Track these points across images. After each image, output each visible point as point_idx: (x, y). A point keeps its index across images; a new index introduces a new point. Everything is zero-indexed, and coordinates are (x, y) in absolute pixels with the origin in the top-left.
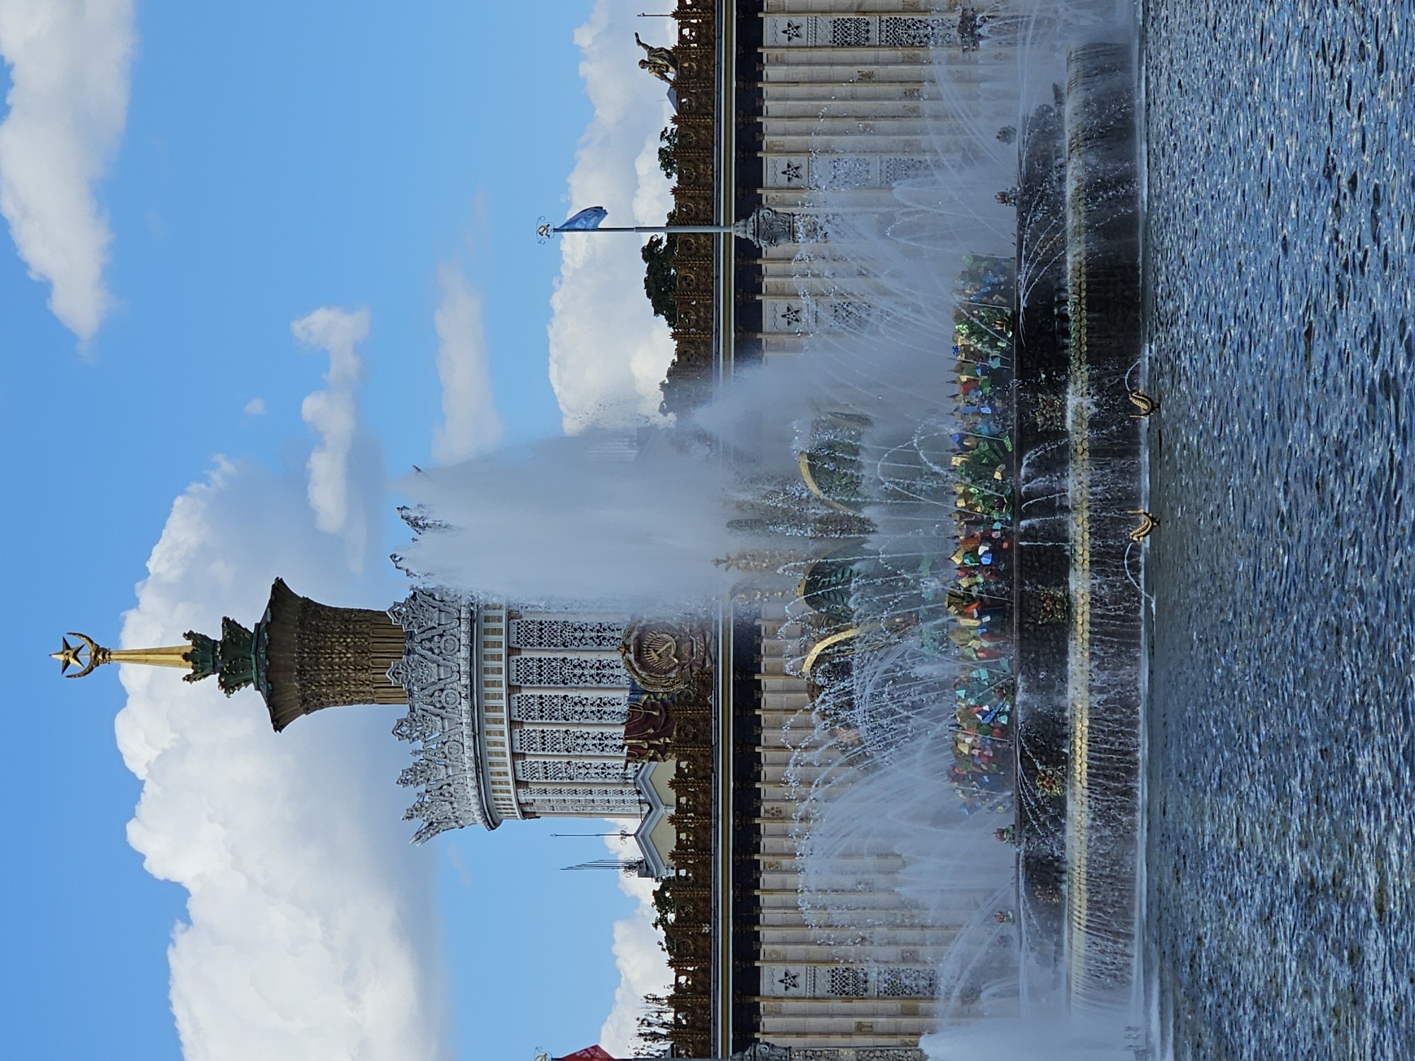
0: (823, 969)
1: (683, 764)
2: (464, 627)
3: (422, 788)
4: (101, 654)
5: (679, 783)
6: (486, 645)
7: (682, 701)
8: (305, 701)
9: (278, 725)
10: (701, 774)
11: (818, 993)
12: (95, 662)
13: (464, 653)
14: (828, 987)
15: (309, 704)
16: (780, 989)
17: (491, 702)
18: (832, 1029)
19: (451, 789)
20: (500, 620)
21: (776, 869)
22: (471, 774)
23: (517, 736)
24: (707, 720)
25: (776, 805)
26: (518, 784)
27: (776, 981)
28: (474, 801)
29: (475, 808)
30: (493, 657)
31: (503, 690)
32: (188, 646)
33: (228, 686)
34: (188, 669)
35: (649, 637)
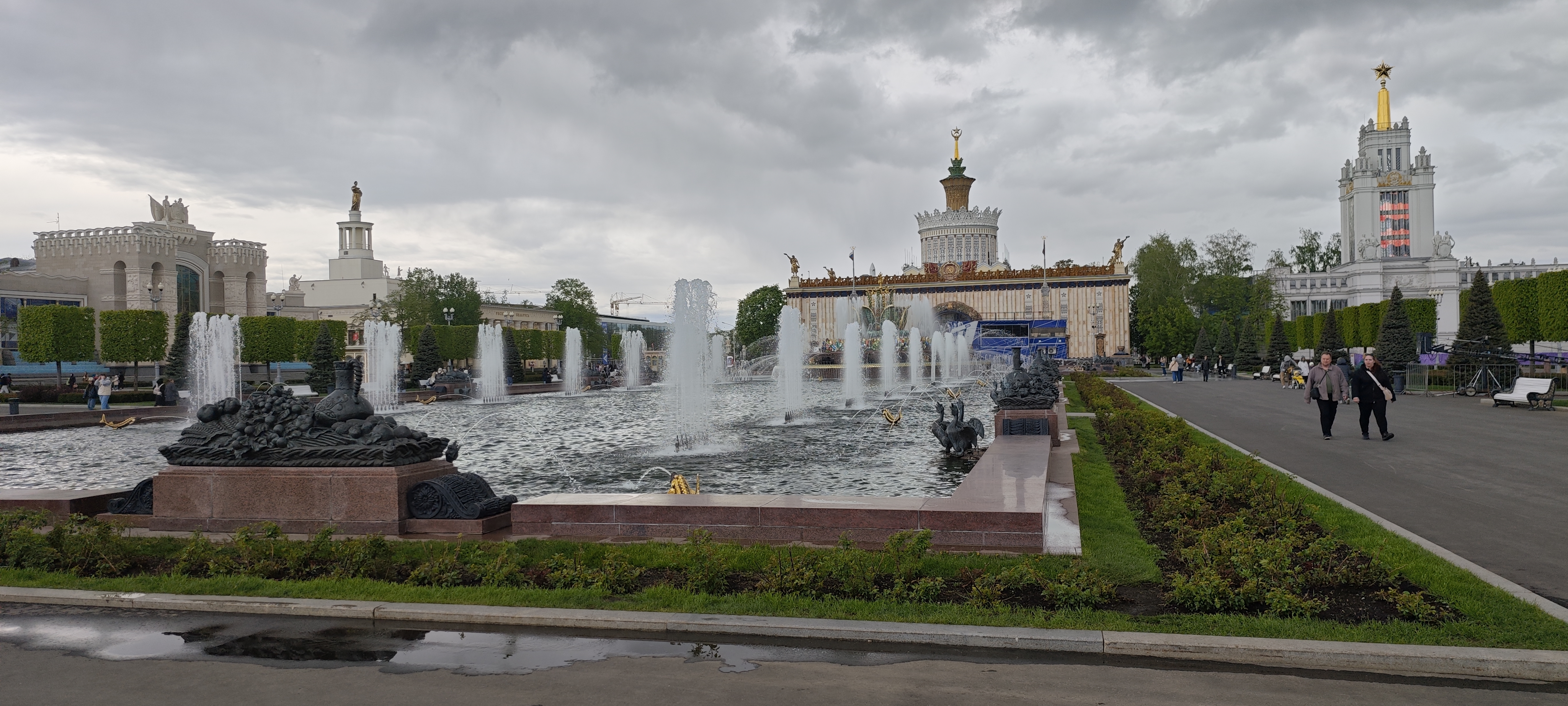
1: (924, 276)
4: (957, 138)
5: (920, 276)
7: (938, 275)
8: (947, 187)
9: (941, 181)
10: (922, 280)
12: (955, 137)
13: (954, 225)
15: (947, 189)
19: (926, 223)
22: (928, 227)
23: (937, 237)
24: (934, 281)
26: (926, 239)
28: (924, 228)
32: (959, 159)
33: (949, 169)
34: (954, 159)
35: (952, 267)
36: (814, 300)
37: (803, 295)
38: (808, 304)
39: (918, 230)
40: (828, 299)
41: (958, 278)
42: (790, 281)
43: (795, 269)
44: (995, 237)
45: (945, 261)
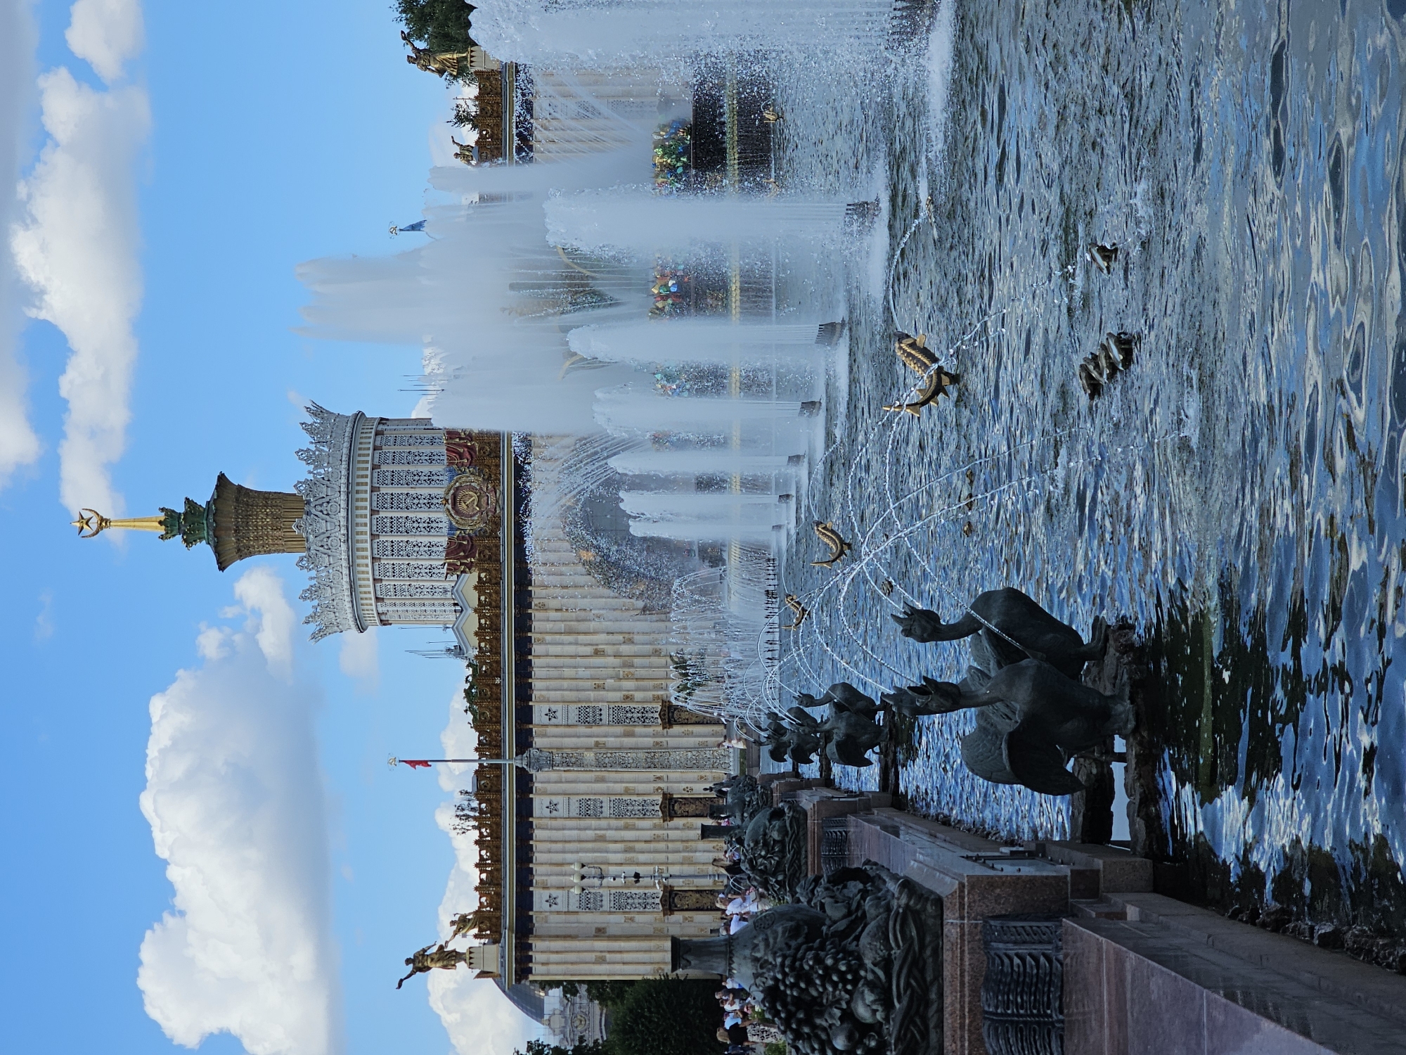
0: (573, 707)
1: (483, 575)
2: (343, 497)
3: (316, 602)
4: (104, 522)
5: (480, 587)
6: (357, 508)
7: (482, 535)
8: (239, 550)
9: (222, 568)
10: (494, 581)
11: (570, 722)
12: (100, 528)
13: (343, 513)
14: (577, 718)
15: (243, 553)
16: (545, 720)
17: (360, 545)
18: (579, 745)
19: (335, 603)
20: (366, 492)
21: (542, 642)
22: (347, 593)
23: (376, 567)
24: (497, 547)
25: (541, 601)
26: (377, 599)
27: (543, 714)
28: (349, 611)
29: (350, 616)
30: (361, 516)
31: (368, 537)
32: (162, 516)
33: (189, 542)
34: (162, 530)
35: (461, 494)
36: (540, 898)
37: (524, 928)
38: (553, 918)
39: (354, 631)
40: (538, 857)
41: (493, 478)
42: (483, 974)
43: (448, 958)
44: (382, 421)
45: (441, 517)
